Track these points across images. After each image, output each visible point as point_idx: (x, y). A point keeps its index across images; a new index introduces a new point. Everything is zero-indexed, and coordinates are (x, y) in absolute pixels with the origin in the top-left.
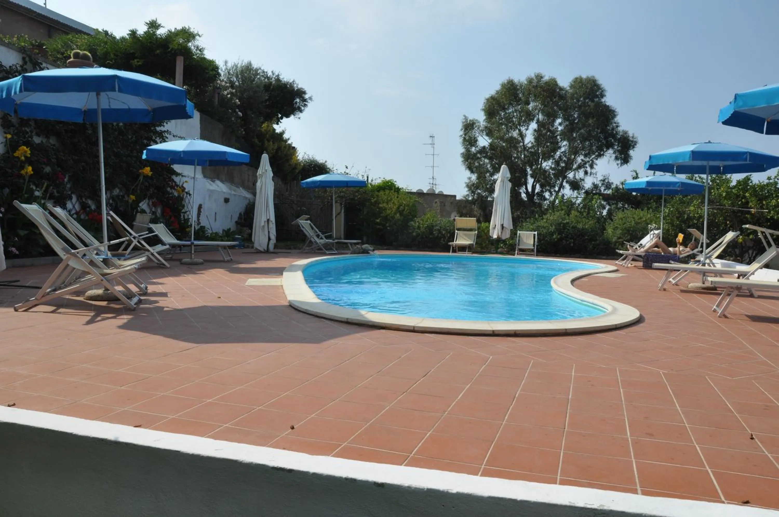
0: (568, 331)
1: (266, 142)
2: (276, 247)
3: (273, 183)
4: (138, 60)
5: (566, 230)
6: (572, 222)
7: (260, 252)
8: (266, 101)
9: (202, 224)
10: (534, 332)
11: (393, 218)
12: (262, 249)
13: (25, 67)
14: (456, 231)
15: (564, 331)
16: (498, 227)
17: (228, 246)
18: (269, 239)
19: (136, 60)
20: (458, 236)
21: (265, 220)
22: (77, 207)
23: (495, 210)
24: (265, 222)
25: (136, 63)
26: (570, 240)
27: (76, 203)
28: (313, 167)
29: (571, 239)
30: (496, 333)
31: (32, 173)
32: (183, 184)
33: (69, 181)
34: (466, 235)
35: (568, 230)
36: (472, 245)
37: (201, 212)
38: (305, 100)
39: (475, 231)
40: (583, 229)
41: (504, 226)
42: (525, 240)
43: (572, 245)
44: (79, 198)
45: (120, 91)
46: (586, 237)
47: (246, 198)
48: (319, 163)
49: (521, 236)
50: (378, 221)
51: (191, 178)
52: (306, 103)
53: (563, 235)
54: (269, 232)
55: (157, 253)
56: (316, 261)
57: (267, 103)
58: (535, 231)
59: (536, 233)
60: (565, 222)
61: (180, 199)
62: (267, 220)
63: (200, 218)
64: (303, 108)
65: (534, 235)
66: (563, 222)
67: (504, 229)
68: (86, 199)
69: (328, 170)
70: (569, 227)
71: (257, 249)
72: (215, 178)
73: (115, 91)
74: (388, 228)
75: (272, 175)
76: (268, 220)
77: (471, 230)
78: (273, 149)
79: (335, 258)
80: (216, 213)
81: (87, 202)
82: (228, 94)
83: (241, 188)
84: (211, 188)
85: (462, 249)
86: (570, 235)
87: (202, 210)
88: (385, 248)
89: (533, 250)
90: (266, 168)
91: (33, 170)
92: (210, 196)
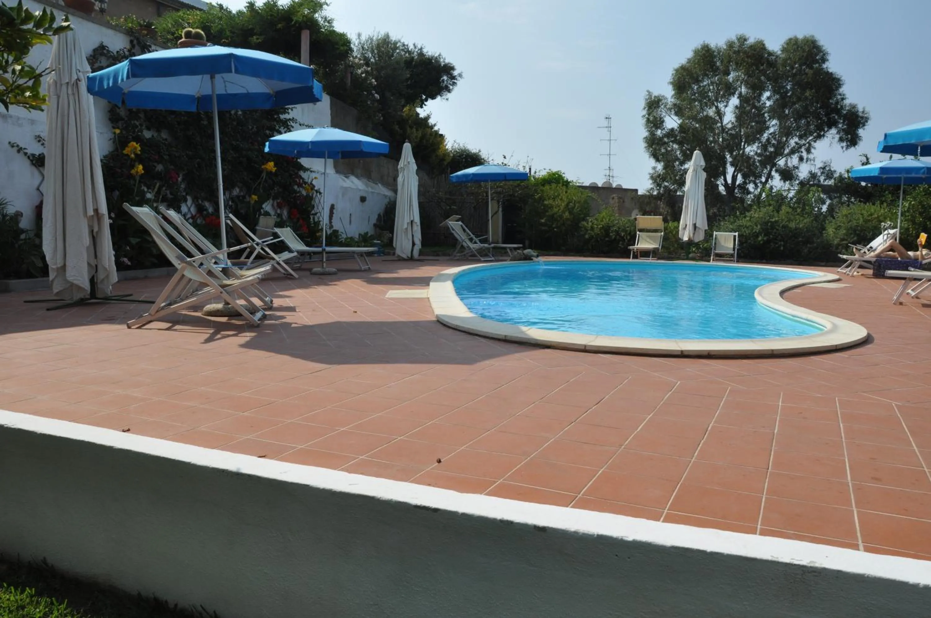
0: (775, 353)
1: (408, 129)
2: (421, 253)
3: (418, 178)
4: (258, 37)
5: (775, 230)
6: (782, 220)
7: (404, 260)
8: (407, 80)
9: (335, 228)
10: (733, 353)
11: (561, 217)
12: (405, 256)
13: (133, 51)
14: (638, 233)
15: (770, 353)
16: (690, 228)
17: (365, 253)
18: (414, 244)
19: (255, 37)
20: (640, 238)
21: (408, 221)
22: (193, 210)
23: (686, 206)
24: (408, 223)
25: (255, 40)
26: (780, 243)
27: (191, 206)
28: (464, 158)
29: (781, 241)
30: (686, 353)
31: (143, 172)
32: (312, 181)
33: (183, 180)
34: (650, 237)
35: (777, 230)
36: (658, 249)
37: (333, 213)
38: (454, 78)
39: (661, 232)
40: (796, 229)
41: (697, 225)
42: (723, 243)
43: (782, 248)
44: (195, 199)
45: (237, 72)
46: (800, 239)
47: (386, 196)
48: (471, 153)
49: (719, 237)
50: (543, 221)
51: (322, 174)
52: (455, 81)
53: (771, 236)
54: (413, 236)
55: (284, 261)
56: (469, 269)
57: (409, 83)
58: (736, 232)
59: (737, 234)
60: (773, 220)
61: (309, 199)
62: (410, 222)
63: (332, 221)
64: (451, 87)
65: (735, 236)
66: (771, 220)
67: (697, 229)
68: (202, 202)
69: (483, 161)
70: (779, 226)
71: (399, 256)
72: (349, 174)
73: (231, 72)
74: (555, 230)
75: (415, 167)
76: (412, 222)
77: (656, 231)
78: (416, 137)
79: (491, 266)
80: (351, 215)
81: (203, 204)
82: (362, 73)
83: (380, 185)
84: (345, 185)
85: (645, 254)
86: (779, 237)
87: (334, 211)
88: (552, 253)
89: (732, 255)
90: (409, 160)
91: (143, 169)
92: (343, 195)
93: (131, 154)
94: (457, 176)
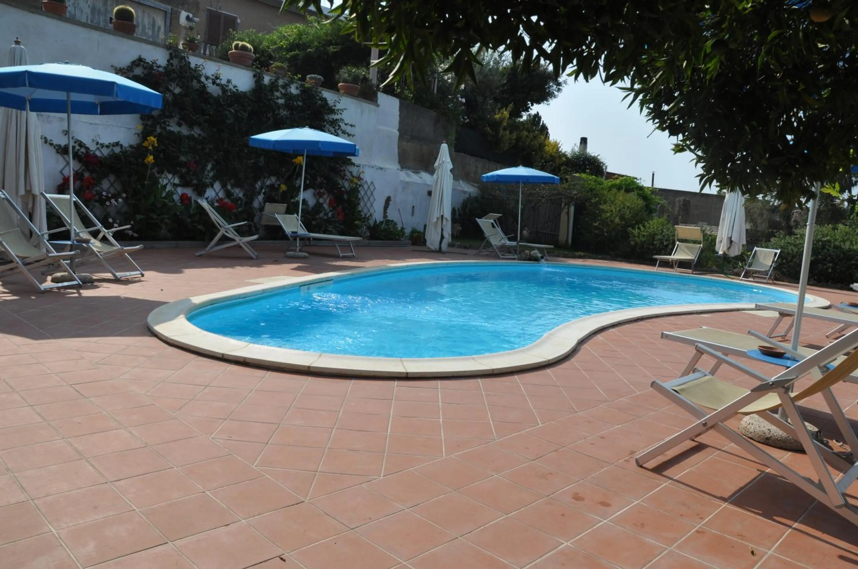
1: (502, 131)
2: (450, 245)
3: (452, 176)
4: (335, 47)
5: (825, 251)
6: (836, 240)
7: (433, 251)
8: (503, 85)
9: (390, 218)
12: (433, 248)
13: (171, 61)
14: (678, 243)
16: (725, 242)
18: (442, 237)
19: (331, 47)
20: (678, 248)
21: (438, 216)
22: (221, 195)
23: (723, 219)
24: (438, 219)
25: (332, 50)
26: (828, 265)
27: (220, 191)
29: (830, 262)
31: (153, 161)
32: (360, 175)
33: (212, 169)
34: (687, 248)
35: (828, 250)
36: (693, 260)
37: (389, 205)
38: (559, 84)
39: (700, 244)
40: (850, 250)
41: (732, 239)
42: (761, 260)
43: (830, 270)
44: (224, 186)
46: (853, 262)
47: (465, 192)
49: (758, 253)
50: (596, 224)
51: (377, 169)
52: (560, 87)
53: (820, 257)
54: (442, 230)
55: (243, 243)
57: (505, 88)
58: (777, 249)
59: (778, 251)
60: (825, 239)
61: (354, 191)
62: (440, 216)
63: (388, 211)
64: (556, 93)
65: (776, 254)
66: (823, 239)
67: (733, 243)
68: (232, 188)
70: (830, 246)
71: (429, 248)
72: (420, 169)
74: (606, 234)
75: (450, 166)
76: (442, 216)
77: (695, 242)
80: (413, 207)
81: (232, 191)
82: (448, 79)
84: (408, 179)
85: (683, 264)
86: (829, 258)
87: (391, 203)
89: (766, 273)
90: (444, 160)
92: (404, 188)
93: (149, 146)
94: (487, 177)
